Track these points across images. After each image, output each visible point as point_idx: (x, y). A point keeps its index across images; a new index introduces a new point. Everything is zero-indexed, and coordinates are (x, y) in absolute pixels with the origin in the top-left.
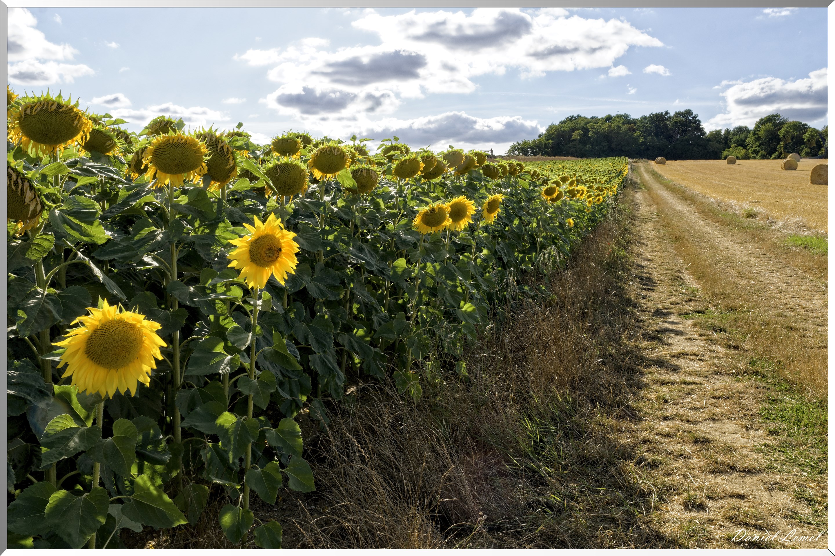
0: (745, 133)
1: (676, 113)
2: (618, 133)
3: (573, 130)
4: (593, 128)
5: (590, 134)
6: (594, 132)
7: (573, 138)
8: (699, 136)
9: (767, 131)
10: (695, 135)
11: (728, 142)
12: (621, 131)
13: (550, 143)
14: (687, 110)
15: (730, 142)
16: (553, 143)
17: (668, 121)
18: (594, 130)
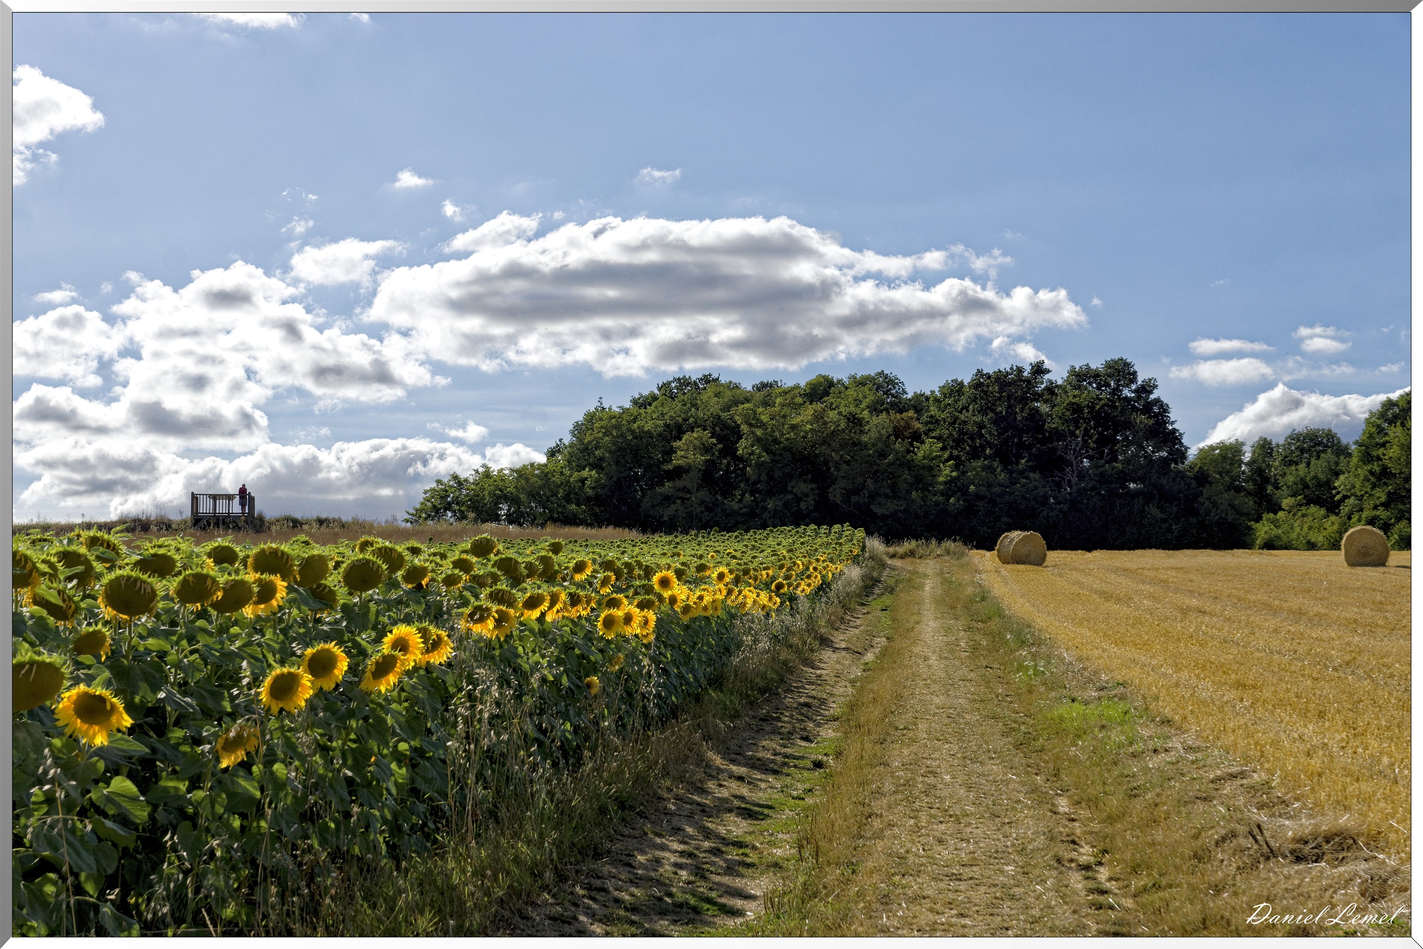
0: (1329, 455)
1: (1073, 372)
2: (854, 444)
3: (677, 430)
4: (754, 421)
5: (742, 447)
6: (759, 440)
7: (677, 460)
8: (1165, 461)
10: (1148, 457)
11: (1270, 488)
12: (865, 438)
13: (588, 483)
14: (1116, 362)
15: (1277, 488)
16: (597, 481)
17: (1046, 402)
18: (759, 432)
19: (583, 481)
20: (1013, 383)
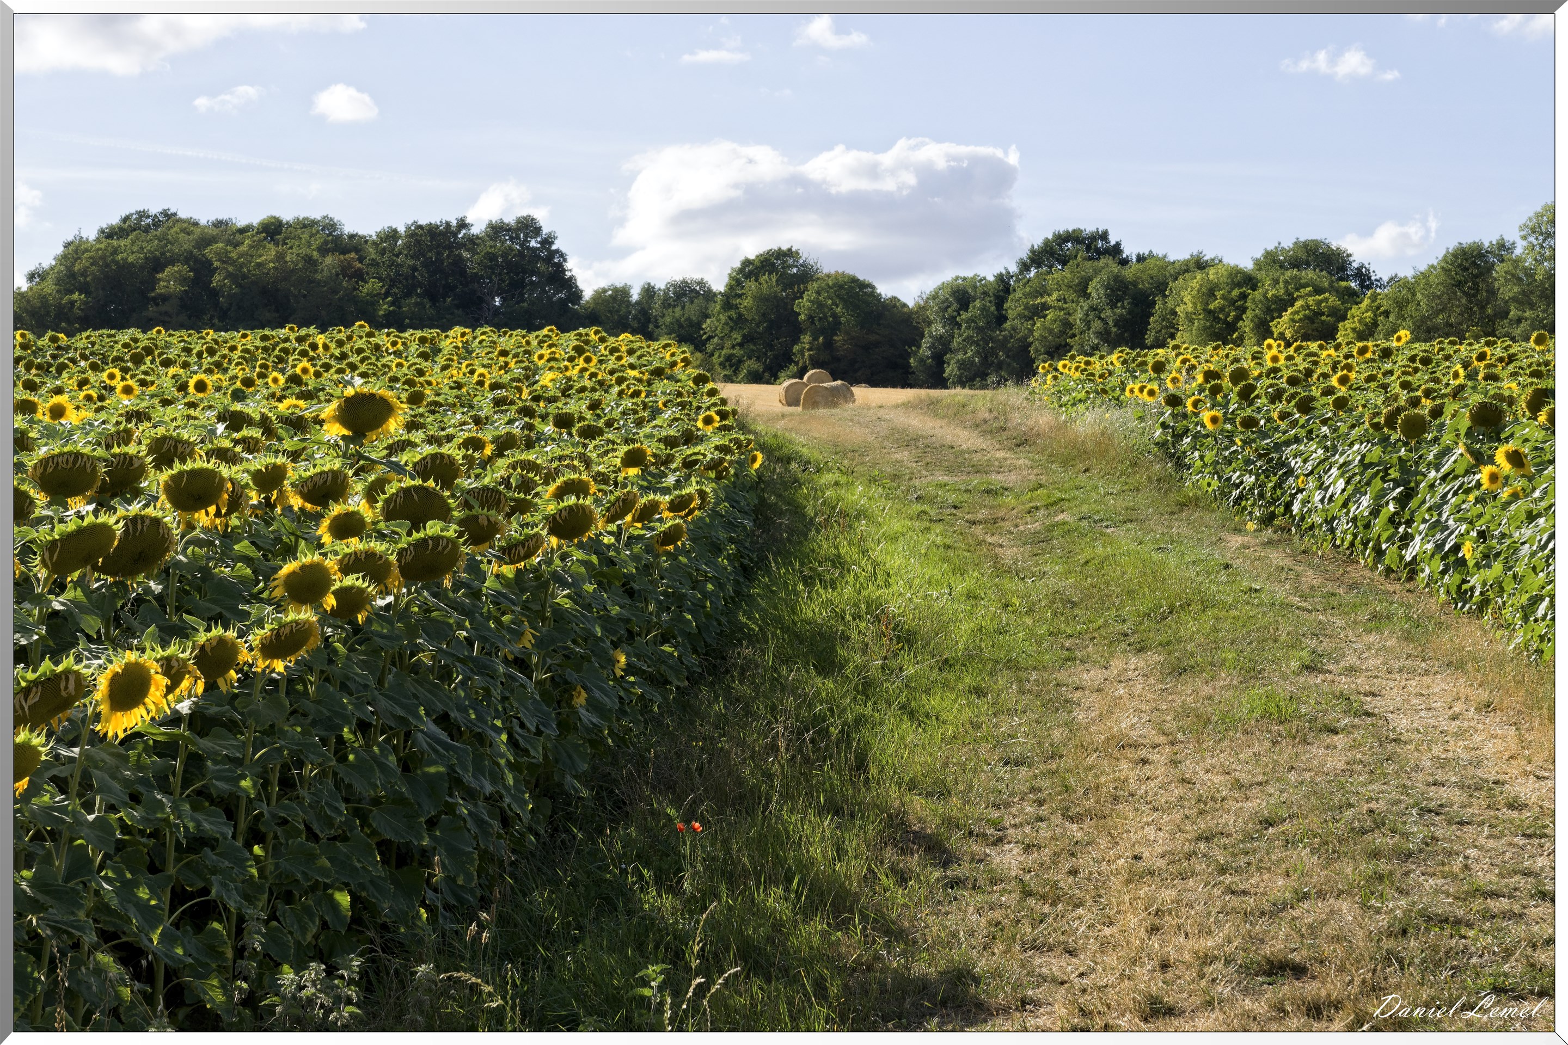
0: (700, 302)
1: (490, 226)
2: (311, 281)
3: (157, 264)
4: (225, 259)
5: (216, 280)
6: (230, 276)
7: (161, 288)
8: (563, 302)
9: (761, 299)
10: (550, 298)
11: (651, 326)
12: (318, 276)
13: (77, 304)
14: (525, 218)
15: (657, 327)
16: (85, 303)
17: (468, 250)
18: (231, 269)
19: (72, 303)
20: (441, 233)
